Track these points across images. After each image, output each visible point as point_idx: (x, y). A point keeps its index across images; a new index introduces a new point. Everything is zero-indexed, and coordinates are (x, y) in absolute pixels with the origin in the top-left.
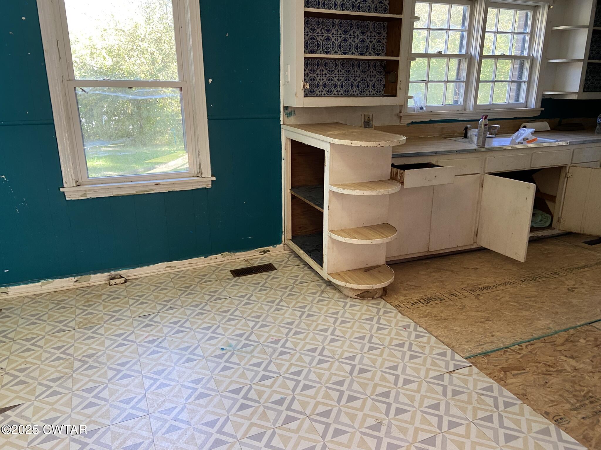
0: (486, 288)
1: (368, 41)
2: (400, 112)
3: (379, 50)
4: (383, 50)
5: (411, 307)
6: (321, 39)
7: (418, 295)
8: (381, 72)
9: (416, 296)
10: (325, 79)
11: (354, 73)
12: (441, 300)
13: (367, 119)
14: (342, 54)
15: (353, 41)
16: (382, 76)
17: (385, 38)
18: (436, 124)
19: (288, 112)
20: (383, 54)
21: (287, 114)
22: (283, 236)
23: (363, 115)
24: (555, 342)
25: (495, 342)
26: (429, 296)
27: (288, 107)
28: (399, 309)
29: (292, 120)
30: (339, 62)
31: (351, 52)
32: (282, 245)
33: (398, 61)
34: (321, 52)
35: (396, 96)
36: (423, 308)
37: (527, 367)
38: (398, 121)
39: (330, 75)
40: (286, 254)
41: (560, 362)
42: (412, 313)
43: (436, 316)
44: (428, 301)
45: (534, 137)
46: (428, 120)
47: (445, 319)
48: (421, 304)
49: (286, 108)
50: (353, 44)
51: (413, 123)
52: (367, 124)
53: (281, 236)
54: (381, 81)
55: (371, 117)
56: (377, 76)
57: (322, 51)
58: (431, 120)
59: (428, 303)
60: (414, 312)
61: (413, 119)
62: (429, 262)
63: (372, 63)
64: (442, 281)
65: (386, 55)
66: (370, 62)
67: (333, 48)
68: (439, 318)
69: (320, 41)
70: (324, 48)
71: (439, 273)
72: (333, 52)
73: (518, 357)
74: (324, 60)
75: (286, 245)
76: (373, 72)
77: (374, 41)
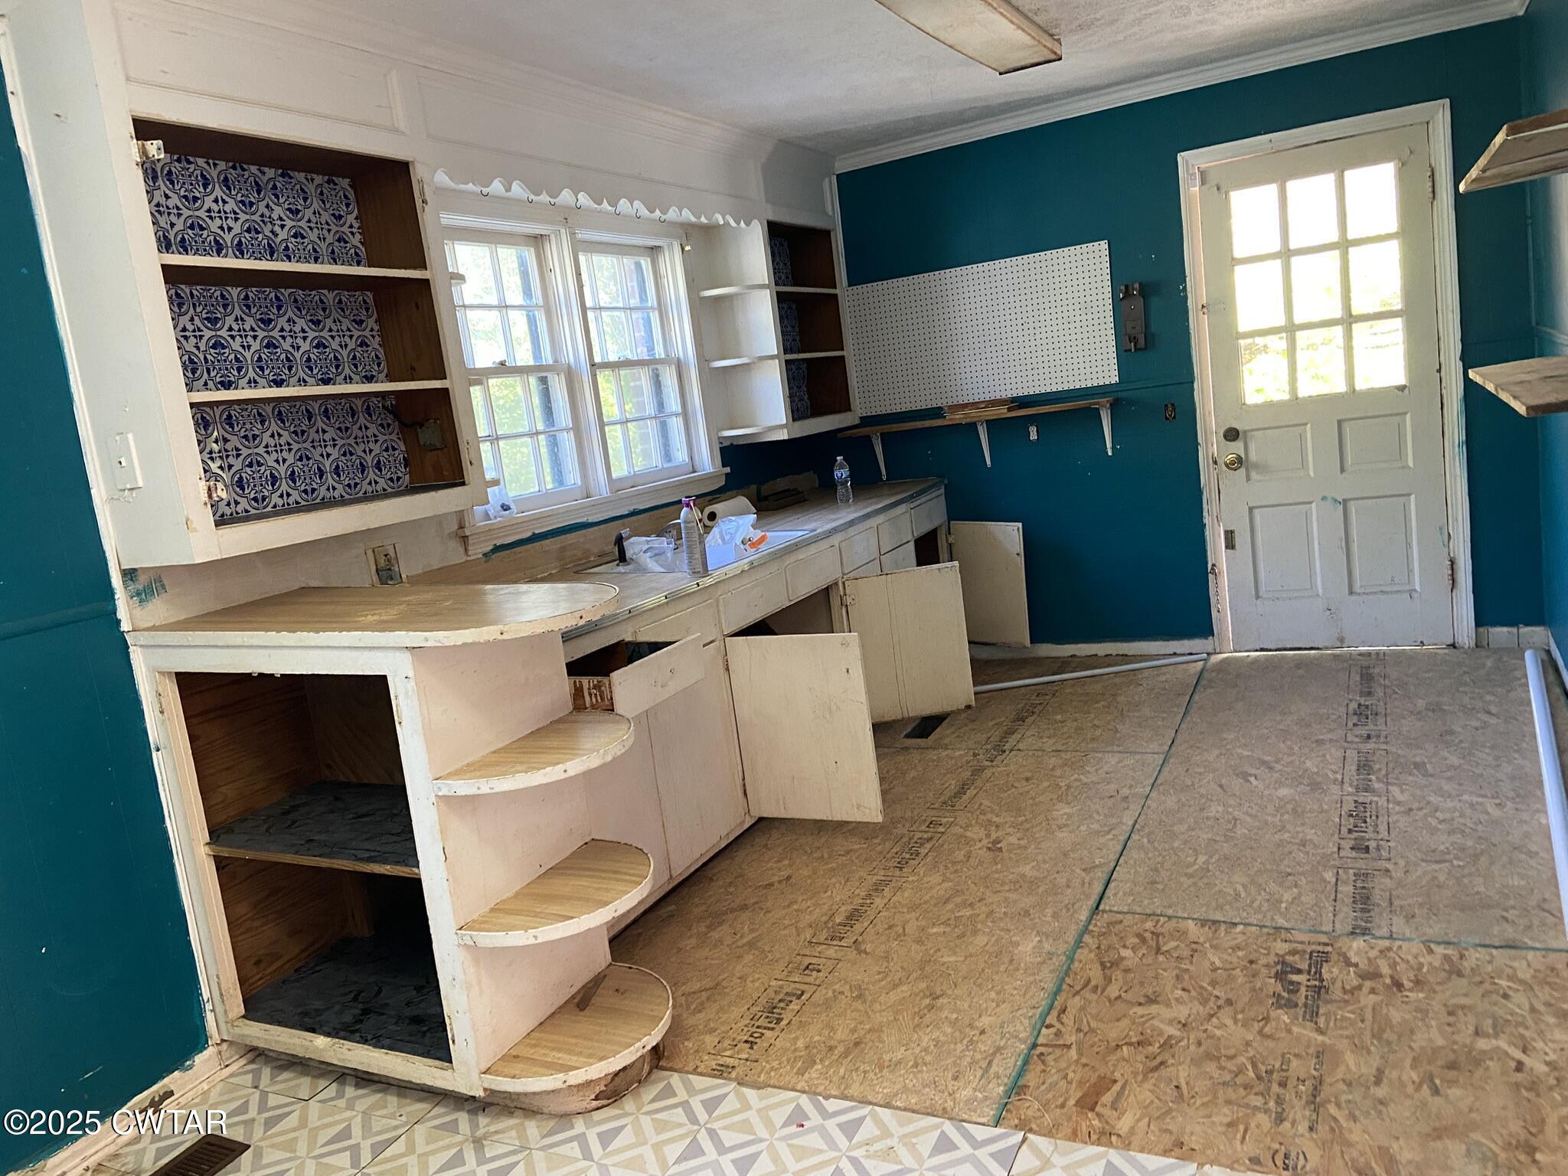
0: (854, 916)
1: (335, 345)
2: (461, 527)
3: (368, 368)
4: (379, 365)
5: (754, 1055)
6: (198, 348)
7: (736, 1012)
8: (389, 425)
9: (736, 1018)
10: (237, 464)
11: (360, 434)
12: (799, 997)
13: (382, 562)
14: (271, 387)
15: (293, 347)
16: (394, 437)
17: (374, 333)
18: (547, 542)
19: (141, 587)
20: (382, 376)
21: (138, 594)
22: (210, 1018)
23: (370, 552)
24: (1089, 981)
25: (1002, 1044)
26: (763, 1000)
27: (134, 570)
28: (733, 1075)
29: (158, 610)
30: (269, 409)
31: (296, 379)
32: (210, 1051)
33: (446, 391)
34: (206, 384)
35: (463, 484)
36: (778, 1040)
37: (1113, 1072)
38: (462, 550)
39: (250, 451)
40: (232, 1075)
41: (1147, 1021)
42: (772, 1069)
43: (831, 1049)
44: (773, 1013)
45: (759, 534)
46: (529, 534)
47: (857, 1044)
48: (768, 1033)
49: (129, 575)
50: (295, 354)
51: (497, 549)
52: (387, 574)
53: (203, 1019)
54: (394, 449)
55: (392, 554)
56: (381, 438)
57: (210, 383)
58: (534, 534)
59: (779, 1020)
60: (775, 1064)
61: (494, 539)
62: (673, 907)
63: (359, 402)
64: (751, 945)
65: (391, 378)
66: (354, 400)
67: (239, 370)
68: (841, 1049)
69: (197, 352)
70: (213, 374)
71: (725, 927)
72: (243, 382)
73: (1075, 1057)
74: (221, 408)
75: (225, 1046)
76: (367, 428)
77: (352, 345)
